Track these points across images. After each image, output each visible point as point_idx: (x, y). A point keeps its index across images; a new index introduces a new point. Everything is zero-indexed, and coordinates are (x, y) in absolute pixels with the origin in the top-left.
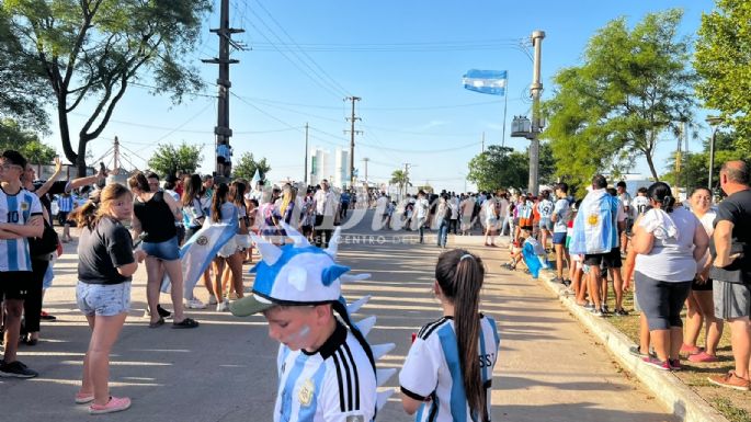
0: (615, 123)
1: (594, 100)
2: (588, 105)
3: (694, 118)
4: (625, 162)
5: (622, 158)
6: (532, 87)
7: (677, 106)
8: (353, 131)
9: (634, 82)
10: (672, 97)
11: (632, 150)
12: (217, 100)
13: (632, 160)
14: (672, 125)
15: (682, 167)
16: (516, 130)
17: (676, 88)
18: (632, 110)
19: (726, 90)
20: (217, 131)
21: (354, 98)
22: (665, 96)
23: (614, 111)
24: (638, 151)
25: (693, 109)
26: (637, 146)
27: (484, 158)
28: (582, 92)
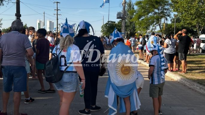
0: (151, 17)
1: (146, 10)
2: (144, 12)
3: (171, 16)
4: (154, 28)
5: (153, 26)
6: (123, 3)
7: (167, 12)
8: (57, 14)
9: (156, 6)
10: (166, 10)
11: (156, 24)
12: (16, 4)
13: (155, 27)
14: (165, 17)
15: (165, 28)
16: (118, 16)
17: (166, 7)
18: (156, 13)
19: (179, 7)
20: (16, 15)
21: (58, 2)
22: (164, 9)
23: (151, 13)
24: (157, 25)
25: (171, 13)
26: (157, 23)
27: (107, 25)
28: (143, 8)
